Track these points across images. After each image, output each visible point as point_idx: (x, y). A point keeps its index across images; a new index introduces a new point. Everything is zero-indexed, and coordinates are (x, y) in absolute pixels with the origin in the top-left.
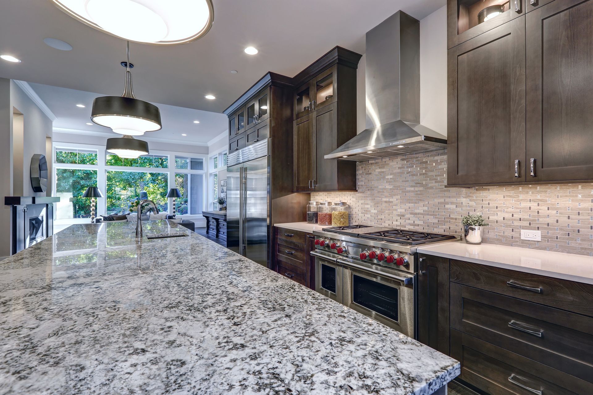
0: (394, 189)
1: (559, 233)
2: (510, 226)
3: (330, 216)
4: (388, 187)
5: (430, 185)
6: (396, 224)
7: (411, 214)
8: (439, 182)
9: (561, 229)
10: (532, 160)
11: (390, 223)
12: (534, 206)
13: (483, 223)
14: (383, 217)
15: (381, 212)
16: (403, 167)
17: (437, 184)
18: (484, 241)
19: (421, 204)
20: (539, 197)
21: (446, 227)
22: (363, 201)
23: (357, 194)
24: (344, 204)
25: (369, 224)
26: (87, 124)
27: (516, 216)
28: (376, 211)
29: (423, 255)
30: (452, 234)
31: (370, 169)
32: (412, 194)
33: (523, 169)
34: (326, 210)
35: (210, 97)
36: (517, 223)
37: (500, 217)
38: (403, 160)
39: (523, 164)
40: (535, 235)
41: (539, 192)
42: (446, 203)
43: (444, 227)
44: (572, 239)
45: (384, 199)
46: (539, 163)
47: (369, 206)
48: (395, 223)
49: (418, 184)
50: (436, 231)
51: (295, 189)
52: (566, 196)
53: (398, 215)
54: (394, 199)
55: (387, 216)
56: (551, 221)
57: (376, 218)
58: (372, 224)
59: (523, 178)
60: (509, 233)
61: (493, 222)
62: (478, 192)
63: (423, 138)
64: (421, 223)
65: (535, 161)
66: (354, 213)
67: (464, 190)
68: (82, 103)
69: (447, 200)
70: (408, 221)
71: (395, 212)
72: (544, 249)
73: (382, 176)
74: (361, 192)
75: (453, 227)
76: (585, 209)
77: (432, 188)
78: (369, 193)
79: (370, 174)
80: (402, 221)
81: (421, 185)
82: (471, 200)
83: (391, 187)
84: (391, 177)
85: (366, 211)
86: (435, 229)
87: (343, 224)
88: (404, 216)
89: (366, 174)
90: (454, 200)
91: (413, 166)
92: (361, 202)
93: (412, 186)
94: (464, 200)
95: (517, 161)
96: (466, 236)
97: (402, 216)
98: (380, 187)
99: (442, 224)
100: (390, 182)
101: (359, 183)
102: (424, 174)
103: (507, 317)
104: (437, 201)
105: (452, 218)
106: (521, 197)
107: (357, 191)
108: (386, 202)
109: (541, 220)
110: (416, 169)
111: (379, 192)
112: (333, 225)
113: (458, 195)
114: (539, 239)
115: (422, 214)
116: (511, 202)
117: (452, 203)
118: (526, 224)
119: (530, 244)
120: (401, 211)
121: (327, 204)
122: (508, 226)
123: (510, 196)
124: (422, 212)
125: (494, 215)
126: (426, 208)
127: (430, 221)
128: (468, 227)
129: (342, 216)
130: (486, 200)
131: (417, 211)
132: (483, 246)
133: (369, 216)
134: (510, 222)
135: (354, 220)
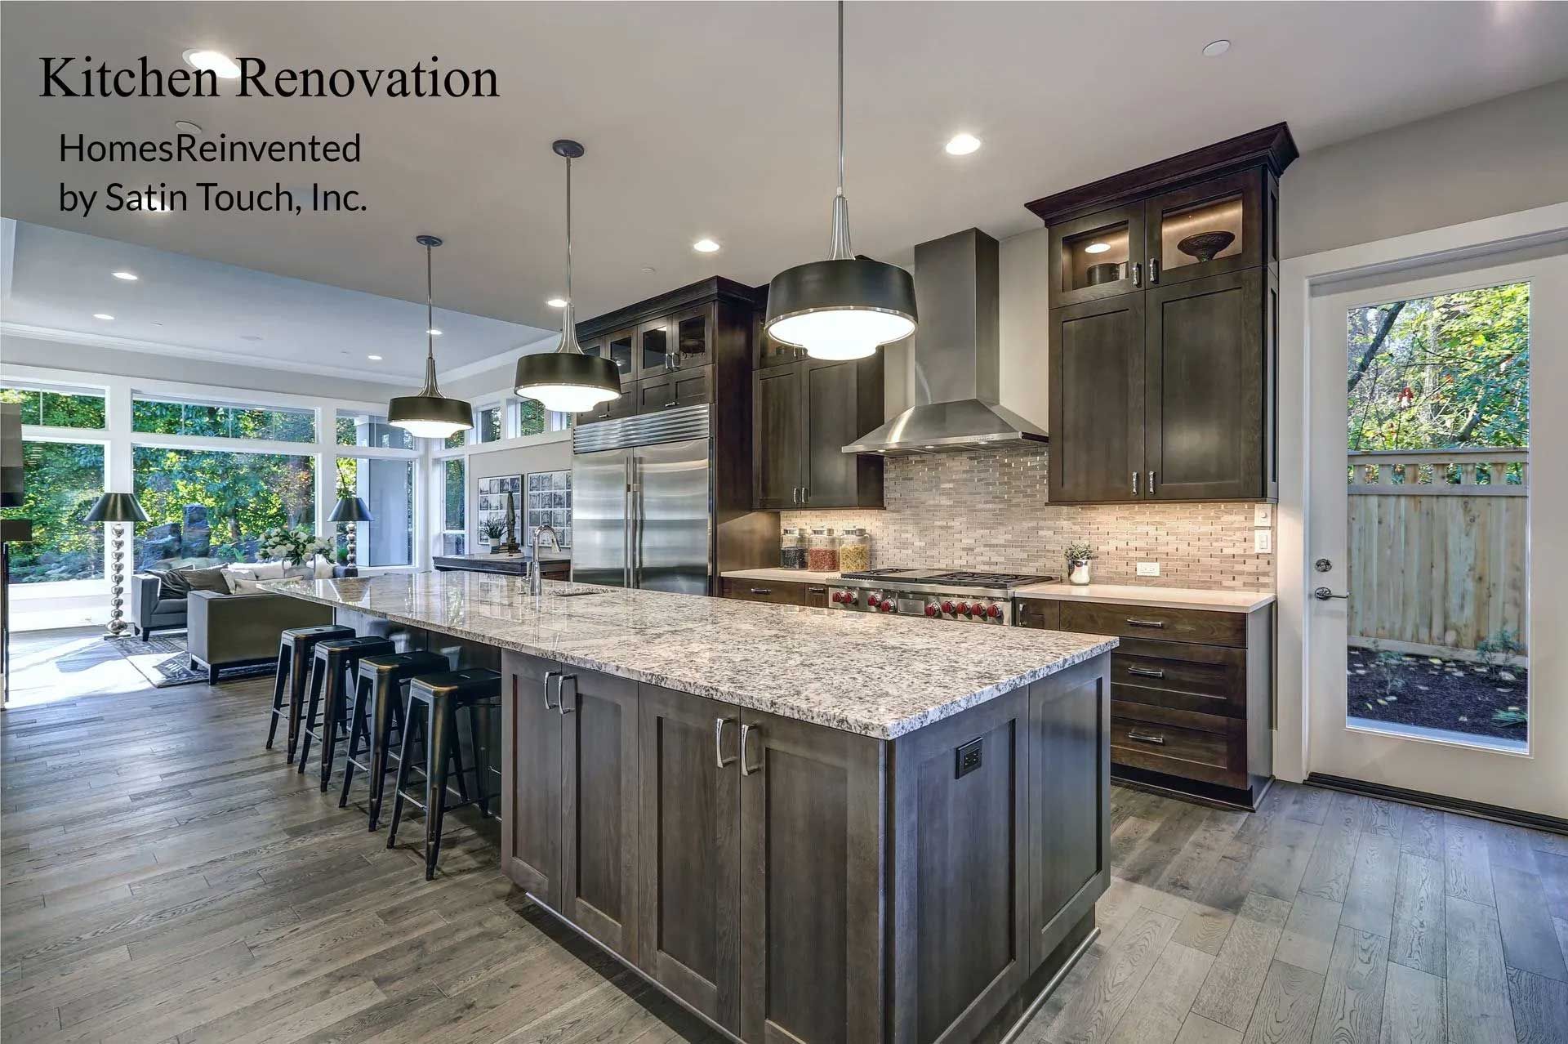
0: (955, 507)
1: (1179, 565)
2: (1124, 559)
3: (833, 554)
4: (945, 501)
5: (1014, 501)
6: (960, 562)
7: (986, 546)
8: (1029, 496)
9: (1181, 560)
10: (1151, 473)
11: (949, 561)
12: (1151, 529)
13: (1092, 555)
14: (934, 552)
15: (933, 544)
16: (973, 471)
17: (1025, 500)
18: (1093, 580)
19: (1002, 529)
20: (1157, 518)
21: (1040, 563)
22: (897, 527)
23: (885, 515)
24: (862, 532)
25: (910, 566)
26: (97, 316)
27: (1132, 545)
28: (923, 544)
29: (1023, 600)
30: (1047, 574)
31: (911, 470)
32: (987, 514)
33: (1142, 484)
34: (819, 543)
35: (558, 303)
36: (1132, 554)
37: (1111, 547)
38: (971, 458)
39: (1142, 477)
40: (1152, 569)
41: (1158, 513)
42: (1037, 529)
43: (1037, 564)
44: (1192, 571)
45: (938, 523)
46: (1159, 477)
47: (909, 536)
48: (958, 562)
49: (997, 498)
50: (1025, 571)
51: (756, 504)
52: (1186, 518)
53: (964, 549)
54: (956, 524)
55: (943, 550)
56: (1171, 549)
57: (923, 555)
58: (916, 565)
59: (1142, 496)
60: (1123, 568)
61: (1103, 554)
62: (1084, 512)
63: (1020, 435)
64: (1002, 559)
65: (1154, 475)
66: (879, 548)
67: (1065, 509)
68: (133, 268)
69: (1042, 523)
70: (980, 559)
71: (957, 545)
72: (1164, 585)
73: (934, 485)
74: (893, 511)
75: (1050, 564)
76: (1205, 534)
77: (1018, 505)
78: (908, 512)
79: (912, 479)
80: (970, 559)
81: (1002, 500)
82: (1075, 524)
83: (951, 503)
84: (951, 485)
85: (905, 545)
86: (1024, 569)
87: (862, 567)
88: (972, 550)
89: (904, 479)
90: (1049, 523)
91: (988, 471)
92: (892, 528)
93: (986, 502)
94: (1065, 524)
95: (1135, 474)
96: (1069, 575)
97: (969, 550)
98: (932, 502)
99: (1034, 561)
100: (949, 494)
101: (887, 494)
102: (1006, 483)
103: (1126, 663)
104: (1026, 525)
105: (1048, 551)
106: (1139, 518)
107: (885, 509)
108: (942, 527)
109: (1159, 548)
110: (994, 474)
111: (928, 511)
112: (843, 570)
113: (1058, 516)
114: (1157, 574)
115: (1005, 546)
116: (1126, 525)
117: (1049, 529)
118: (1143, 554)
119: (1147, 581)
120: (967, 542)
121: (826, 532)
122: (1122, 558)
123: (1123, 518)
124: (1002, 542)
125: (1103, 543)
126: (1009, 537)
127: (1016, 556)
128: (1074, 562)
129: (861, 554)
130: (1094, 524)
131: (994, 542)
132: (1092, 587)
133: (910, 551)
134: (1124, 553)
135: (879, 561)
